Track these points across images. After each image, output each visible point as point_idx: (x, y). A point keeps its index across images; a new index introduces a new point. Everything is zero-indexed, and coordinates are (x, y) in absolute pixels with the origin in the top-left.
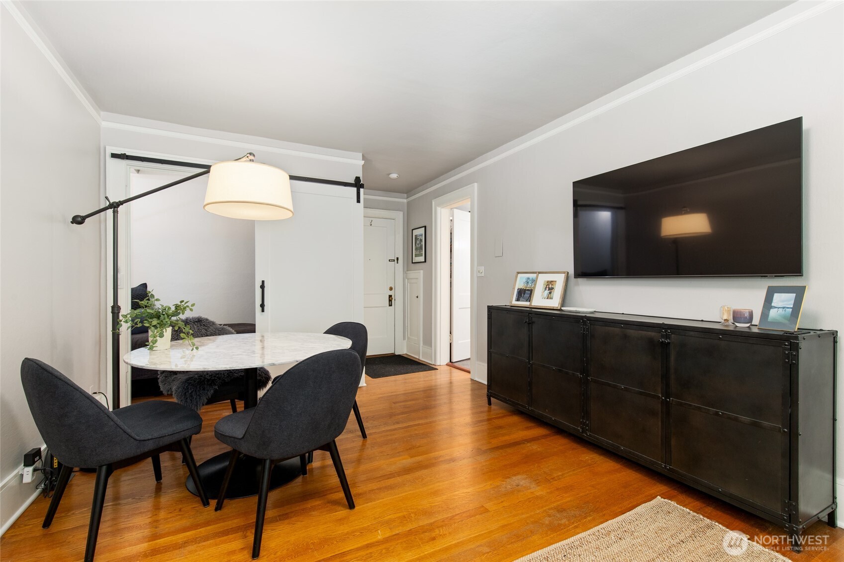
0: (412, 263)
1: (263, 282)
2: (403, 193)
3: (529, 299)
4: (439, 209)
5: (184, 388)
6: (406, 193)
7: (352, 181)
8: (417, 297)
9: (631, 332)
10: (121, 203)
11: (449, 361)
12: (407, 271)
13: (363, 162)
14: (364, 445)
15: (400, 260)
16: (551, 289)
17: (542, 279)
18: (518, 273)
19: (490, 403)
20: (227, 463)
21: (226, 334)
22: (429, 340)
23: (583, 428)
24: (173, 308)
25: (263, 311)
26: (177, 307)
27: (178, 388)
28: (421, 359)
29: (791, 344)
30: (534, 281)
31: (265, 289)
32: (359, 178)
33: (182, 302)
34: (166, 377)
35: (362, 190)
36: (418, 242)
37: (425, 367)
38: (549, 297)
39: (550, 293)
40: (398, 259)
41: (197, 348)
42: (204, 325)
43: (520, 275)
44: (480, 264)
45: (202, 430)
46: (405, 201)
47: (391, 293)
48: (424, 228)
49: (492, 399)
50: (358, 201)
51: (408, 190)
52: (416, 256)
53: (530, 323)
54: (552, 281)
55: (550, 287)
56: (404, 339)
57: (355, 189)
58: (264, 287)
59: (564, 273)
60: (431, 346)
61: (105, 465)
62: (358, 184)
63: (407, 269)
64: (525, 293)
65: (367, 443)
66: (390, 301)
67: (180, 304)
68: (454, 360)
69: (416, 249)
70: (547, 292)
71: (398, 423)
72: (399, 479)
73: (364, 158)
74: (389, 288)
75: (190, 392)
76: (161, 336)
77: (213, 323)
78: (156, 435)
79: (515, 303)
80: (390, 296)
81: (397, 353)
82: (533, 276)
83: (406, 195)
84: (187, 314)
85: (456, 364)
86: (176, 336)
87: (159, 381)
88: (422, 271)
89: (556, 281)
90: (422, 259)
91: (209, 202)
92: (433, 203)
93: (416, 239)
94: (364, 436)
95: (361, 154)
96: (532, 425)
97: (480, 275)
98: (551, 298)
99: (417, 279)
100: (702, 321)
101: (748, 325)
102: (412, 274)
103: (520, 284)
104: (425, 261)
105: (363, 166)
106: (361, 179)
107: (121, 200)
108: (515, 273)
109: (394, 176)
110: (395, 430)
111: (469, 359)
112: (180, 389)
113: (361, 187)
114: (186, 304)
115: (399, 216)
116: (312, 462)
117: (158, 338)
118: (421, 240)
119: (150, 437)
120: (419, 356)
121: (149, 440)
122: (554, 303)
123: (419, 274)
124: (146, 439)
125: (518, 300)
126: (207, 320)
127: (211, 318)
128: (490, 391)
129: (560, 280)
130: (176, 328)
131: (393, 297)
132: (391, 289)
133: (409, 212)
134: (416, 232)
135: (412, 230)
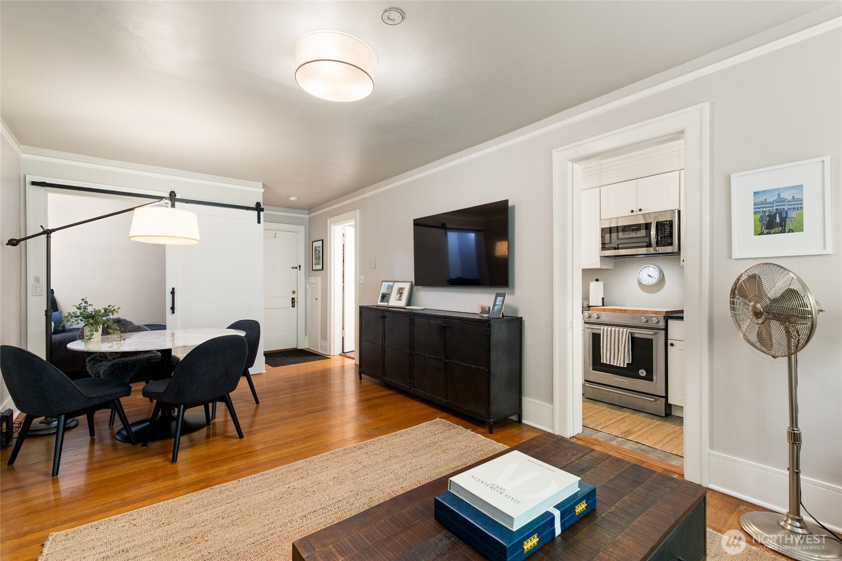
0: (313, 270)
1: (173, 289)
2: (306, 210)
3: (387, 301)
4: (333, 226)
5: (110, 371)
6: (308, 210)
7: (254, 206)
8: (316, 299)
9: (432, 321)
10: (54, 230)
11: (342, 351)
12: (309, 277)
13: (263, 190)
14: (257, 408)
15: (303, 268)
16: (401, 294)
17: (397, 286)
18: (383, 281)
19: (361, 378)
20: (148, 423)
21: (142, 331)
22: (325, 335)
23: (410, 386)
24: (103, 311)
25: (173, 312)
26: (106, 310)
27: (106, 371)
28: (319, 351)
29: (489, 324)
30: (391, 288)
31: (175, 294)
32: (259, 203)
33: (109, 306)
34: (93, 364)
35: (262, 213)
36: (317, 253)
37: (321, 357)
38: (400, 299)
39: (400, 296)
40: (300, 266)
41: (124, 339)
42: (123, 324)
43: (384, 283)
44: (361, 274)
45: (131, 394)
46: (307, 216)
47: (294, 296)
48: (321, 241)
49: (363, 375)
50: (259, 222)
51: (310, 208)
52: (316, 264)
53: (384, 317)
54: (402, 288)
55: (400, 292)
56: (306, 335)
57: (256, 213)
58: (174, 293)
59: (409, 282)
60: (327, 340)
61: (63, 414)
62: (258, 208)
63: (308, 276)
64: (384, 297)
65: (260, 406)
66: (293, 302)
67: (107, 308)
68: (346, 351)
69: (316, 258)
70: (399, 295)
71: (286, 394)
72: (278, 423)
73: (264, 186)
74: (291, 292)
75: (116, 373)
76: (97, 331)
77: (131, 323)
78: (100, 395)
79: (380, 303)
80: (293, 299)
81: (299, 348)
82: (391, 284)
83: (307, 212)
84: (116, 316)
85: (348, 354)
86: (105, 332)
87: (87, 367)
88: (320, 278)
89: (404, 288)
90: (320, 267)
91: (133, 235)
92: (328, 221)
93: (316, 250)
94: (257, 402)
95: (262, 183)
96: (385, 389)
97: (361, 282)
98: (401, 300)
99: (316, 284)
100: (474, 313)
101: (487, 315)
102: (312, 280)
103: (383, 290)
104: (323, 269)
105: (263, 193)
106: (262, 204)
107: (54, 228)
108: (381, 282)
109: (293, 199)
110: (283, 398)
111: (354, 351)
112: (107, 372)
113: (261, 211)
114: (114, 308)
115: (302, 229)
116: (215, 418)
117: (94, 332)
118: (319, 251)
119: (96, 396)
120: (318, 349)
121: (95, 398)
122: (402, 303)
123: (317, 279)
124: (94, 397)
125: (381, 302)
126: (125, 320)
127: (128, 319)
128: (361, 369)
129: (407, 287)
130: (106, 326)
131: (296, 299)
132: (294, 292)
133: (310, 227)
134: (315, 244)
135: (313, 242)
